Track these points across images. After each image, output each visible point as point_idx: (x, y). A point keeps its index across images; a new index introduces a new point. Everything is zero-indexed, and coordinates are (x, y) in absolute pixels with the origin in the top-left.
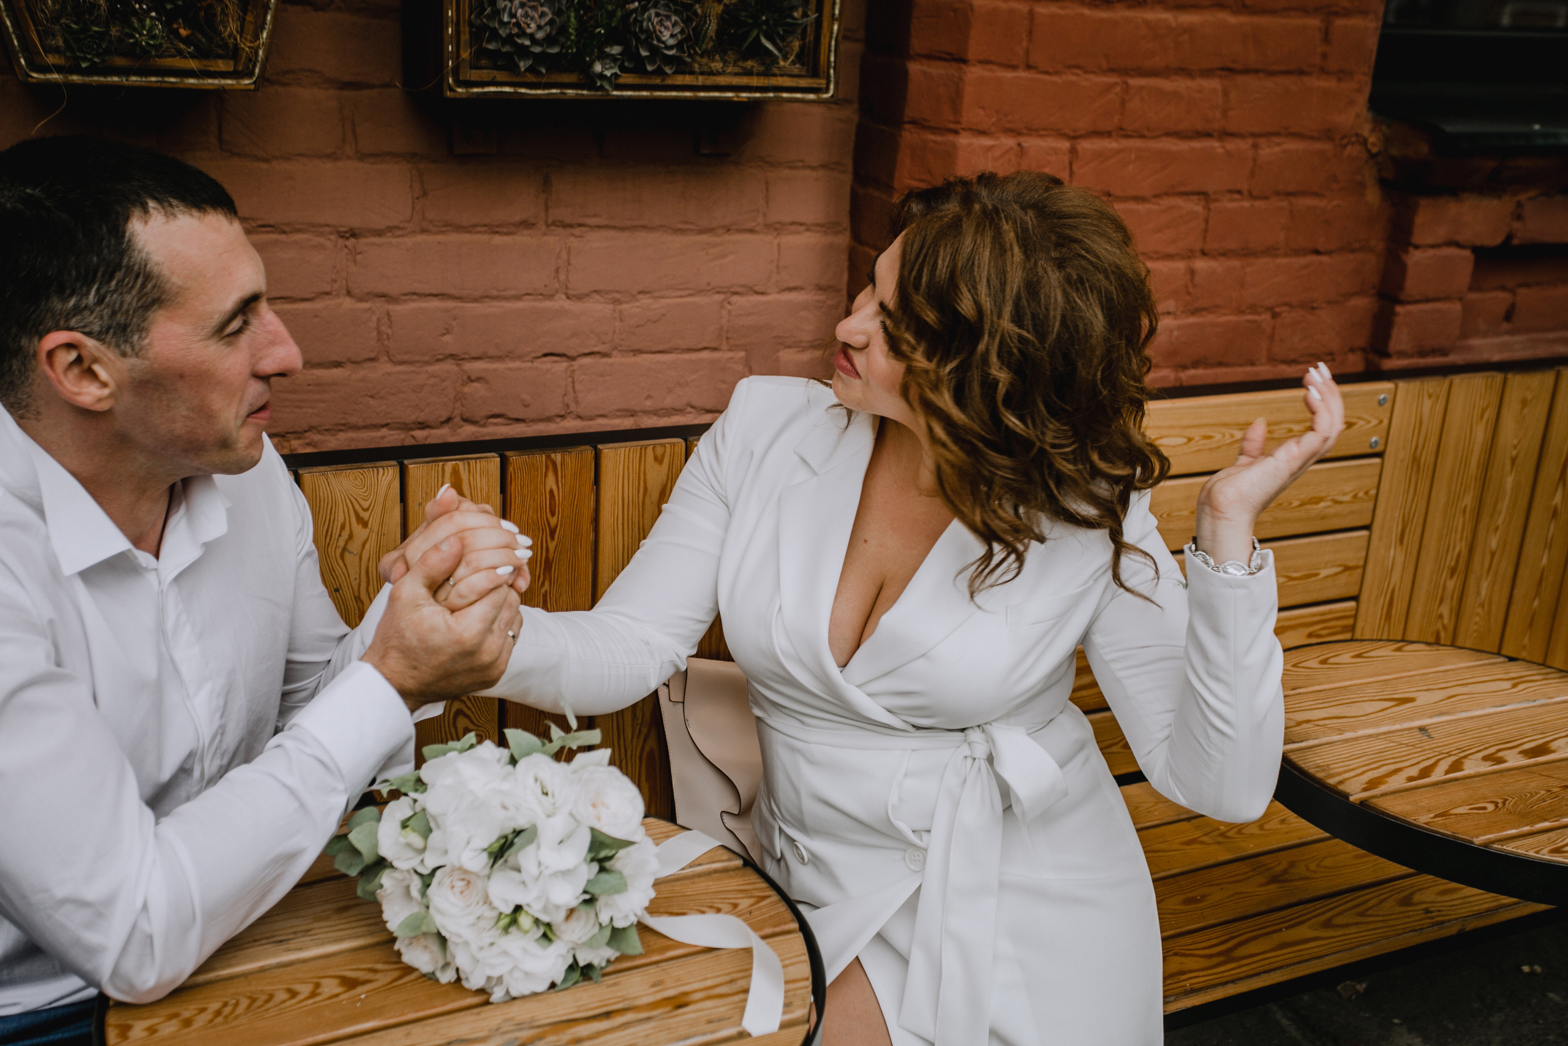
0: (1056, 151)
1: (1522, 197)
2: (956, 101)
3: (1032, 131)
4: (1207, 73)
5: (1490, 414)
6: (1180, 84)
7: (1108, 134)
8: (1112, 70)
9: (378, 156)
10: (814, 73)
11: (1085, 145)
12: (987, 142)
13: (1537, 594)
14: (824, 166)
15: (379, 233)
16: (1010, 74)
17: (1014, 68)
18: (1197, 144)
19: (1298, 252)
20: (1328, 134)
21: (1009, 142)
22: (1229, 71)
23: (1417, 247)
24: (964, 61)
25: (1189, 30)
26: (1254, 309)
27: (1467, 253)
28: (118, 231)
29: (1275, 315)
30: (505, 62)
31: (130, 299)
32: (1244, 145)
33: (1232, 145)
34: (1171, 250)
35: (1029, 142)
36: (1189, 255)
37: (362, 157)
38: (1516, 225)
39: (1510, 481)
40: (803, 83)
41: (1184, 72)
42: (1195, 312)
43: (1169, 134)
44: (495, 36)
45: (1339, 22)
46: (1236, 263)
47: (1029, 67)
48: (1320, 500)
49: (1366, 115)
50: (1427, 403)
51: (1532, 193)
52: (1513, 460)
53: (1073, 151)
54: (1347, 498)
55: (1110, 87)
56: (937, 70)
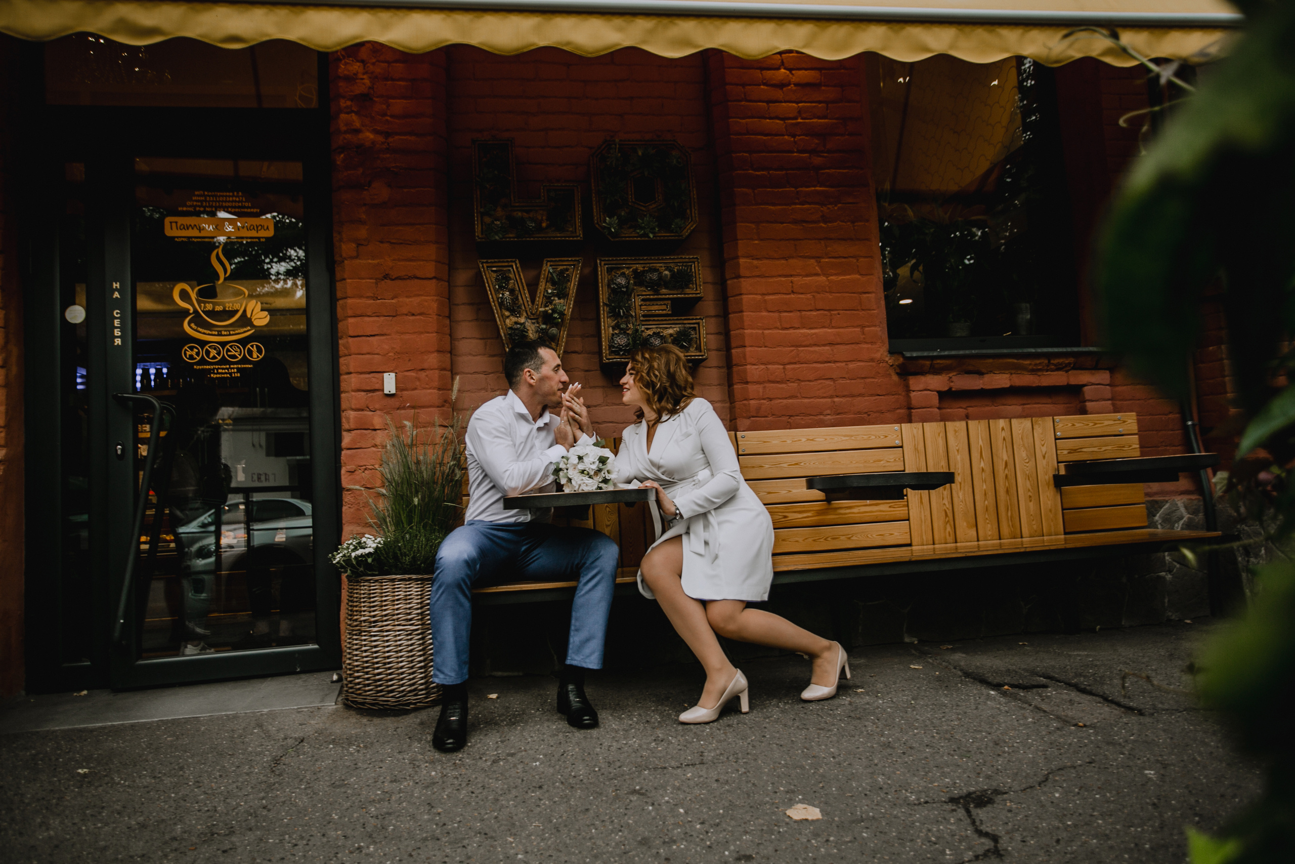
0: (779, 369)
1: (950, 375)
2: (744, 357)
3: (770, 364)
4: (824, 345)
5: (942, 434)
6: (817, 349)
7: (795, 363)
8: (792, 346)
9: (595, 387)
10: (701, 352)
11: (788, 367)
12: (756, 367)
13: (986, 499)
14: (719, 385)
15: (595, 406)
16: (760, 349)
17: (761, 347)
18: (826, 365)
19: (872, 395)
20: (872, 360)
21: (763, 367)
22: (831, 344)
23: (914, 391)
24: (745, 346)
25: (815, 334)
26: (859, 413)
27: (935, 393)
28: (536, 351)
29: (869, 415)
30: (616, 353)
31: (539, 363)
32: (843, 364)
33: (838, 364)
34: (824, 395)
35: (769, 366)
36: (831, 397)
37: (591, 387)
38: (952, 384)
39: (959, 457)
40: (698, 354)
41: (815, 345)
42: (838, 414)
43: (816, 362)
44: (614, 347)
45: (867, 329)
46: (849, 399)
47: (765, 347)
48: (880, 461)
49: (886, 353)
50: (915, 431)
51: (955, 374)
52: (958, 451)
53: (784, 368)
54: (892, 460)
55: (793, 350)
56: (739, 350)
